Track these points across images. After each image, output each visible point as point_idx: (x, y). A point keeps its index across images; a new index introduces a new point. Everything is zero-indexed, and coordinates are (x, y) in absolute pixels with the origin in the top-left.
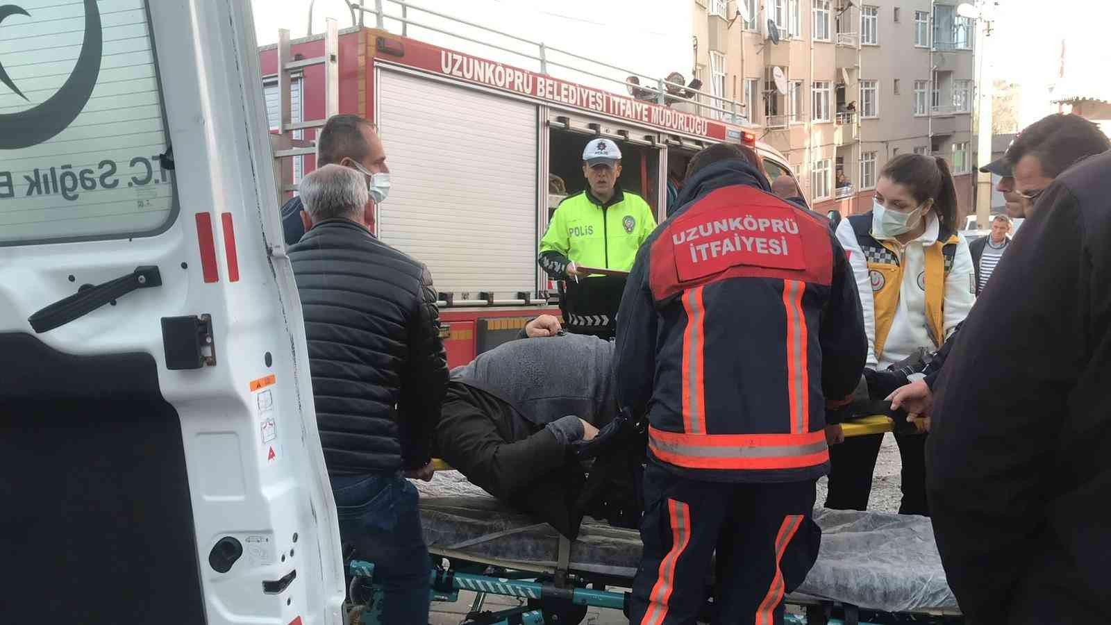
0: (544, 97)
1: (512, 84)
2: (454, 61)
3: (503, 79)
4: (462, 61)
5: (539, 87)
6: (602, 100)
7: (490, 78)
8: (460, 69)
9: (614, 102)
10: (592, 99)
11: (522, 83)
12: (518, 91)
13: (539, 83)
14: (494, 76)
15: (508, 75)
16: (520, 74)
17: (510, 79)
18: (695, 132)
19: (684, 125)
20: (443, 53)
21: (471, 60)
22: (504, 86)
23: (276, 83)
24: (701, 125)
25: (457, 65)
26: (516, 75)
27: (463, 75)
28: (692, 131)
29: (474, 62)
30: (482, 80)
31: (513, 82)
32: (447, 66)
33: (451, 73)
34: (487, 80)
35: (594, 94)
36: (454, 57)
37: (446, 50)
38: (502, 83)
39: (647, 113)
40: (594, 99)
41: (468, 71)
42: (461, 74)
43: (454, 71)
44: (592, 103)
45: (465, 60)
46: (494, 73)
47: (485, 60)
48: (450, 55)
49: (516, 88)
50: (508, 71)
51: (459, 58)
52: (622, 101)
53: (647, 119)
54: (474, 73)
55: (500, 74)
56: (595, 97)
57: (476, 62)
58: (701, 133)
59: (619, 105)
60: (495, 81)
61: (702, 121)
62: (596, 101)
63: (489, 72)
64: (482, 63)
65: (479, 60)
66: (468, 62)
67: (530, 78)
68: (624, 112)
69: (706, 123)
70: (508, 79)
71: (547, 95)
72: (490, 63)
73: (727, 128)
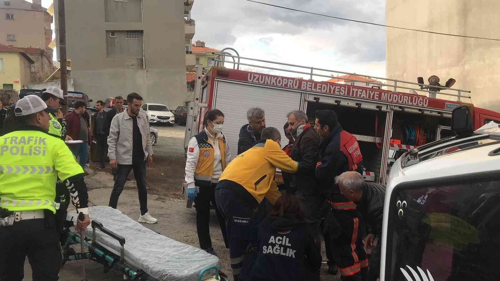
0: (306, 89)
1: (286, 85)
2: (254, 77)
4: (259, 77)
5: (303, 85)
6: (345, 90)
7: (273, 83)
8: (258, 79)
9: (353, 91)
11: (293, 85)
13: (303, 83)
14: (276, 82)
15: (284, 81)
16: (286, 80)
17: (286, 83)
18: (417, 104)
19: (408, 101)
20: (249, 74)
21: (264, 77)
22: (282, 85)
24: (423, 101)
25: (256, 79)
26: (289, 82)
28: (415, 104)
29: (265, 77)
30: (269, 83)
31: (287, 83)
32: (250, 79)
33: (252, 81)
34: (272, 84)
35: (339, 87)
36: (255, 75)
37: (251, 73)
38: (280, 84)
39: (378, 96)
40: (339, 90)
41: (262, 80)
42: (258, 82)
43: (255, 81)
44: (338, 91)
45: (261, 76)
46: (276, 80)
47: (271, 76)
48: (253, 75)
49: (289, 86)
50: (284, 80)
51: (258, 76)
52: (359, 90)
53: (378, 98)
54: (265, 81)
55: (280, 81)
56: (340, 89)
57: (267, 77)
58: (423, 105)
59: (357, 92)
60: (276, 84)
61: (425, 100)
62: (340, 91)
63: (273, 81)
64: (270, 77)
65: (269, 76)
66: (262, 77)
67: (298, 82)
68: (360, 95)
69: (428, 100)
70: (284, 83)
71: (308, 89)
72: (274, 76)
73: (446, 103)
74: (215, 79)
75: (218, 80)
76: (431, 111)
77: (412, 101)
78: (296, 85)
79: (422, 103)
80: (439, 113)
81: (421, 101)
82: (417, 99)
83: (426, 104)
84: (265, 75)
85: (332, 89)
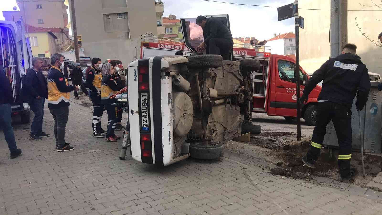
1: (176, 49)
2: (161, 46)
3: (174, 48)
4: (163, 46)
7: (170, 48)
8: (163, 47)
11: (179, 48)
12: (178, 49)
14: (171, 47)
17: (176, 47)
19: (236, 53)
20: (158, 44)
21: (165, 45)
22: (174, 49)
28: (240, 54)
30: (168, 48)
32: (159, 46)
33: (160, 48)
36: (161, 45)
38: (173, 48)
41: (164, 47)
42: (163, 48)
43: (161, 47)
45: (164, 45)
46: (171, 46)
48: (160, 44)
49: (177, 49)
50: (175, 46)
54: (166, 47)
55: (173, 47)
58: (244, 55)
61: (245, 52)
64: (168, 45)
69: (247, 52)
70: (175, 47)
71: (187, 50)
75: (144, 47)
76: (249, 57)
77: (238, 53)
78: (181, 48)
79: (244, 53)
80: (253, 58)
81: (243, 53)
82: (241, 52)
85: (199, 49)
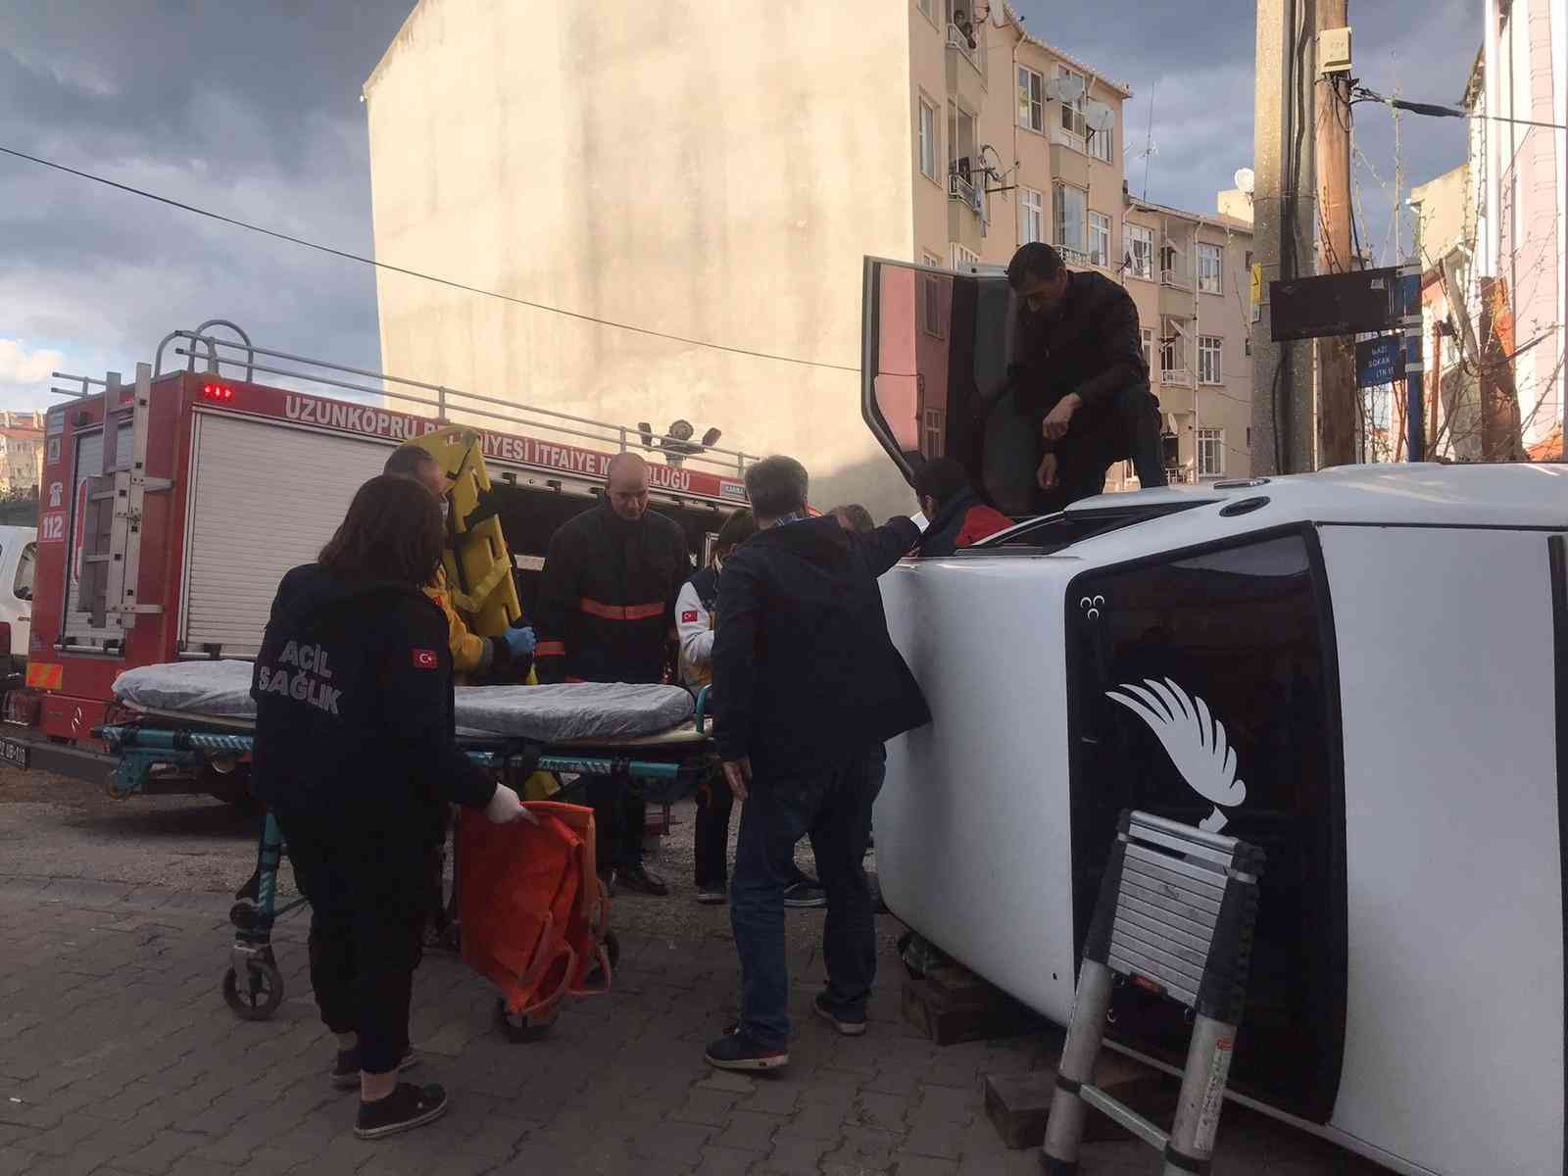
1: (386, 431)
2: (303, 407)
3: (374, 424)
5: (427, 433)
6: (523, 448)
7: (354, 424)
8: (313, 413)
9: (541, 452)
10: (506, 447)
11: (402, 429)
12: (396, 436)
13: (426, 429)
14: (361, 422)
15: (381, 420)
16: (386, 417)
17: (386, 425)
18: (670, 485)
20: (289, 399)
21: (328, 405)
22: (375, 431)
23: (100, 431)
24: (679, 478)
25: (308, 410)
26: (393, 422)
27: (316, 419)
28: (665, 485)
29: (332, 407)
30: (343, 424)
31: (389, 425)
32: (293, 411)
33: (298, 418)
34: (350, 426)
35: (510, 441)
36: (304, 401)
37: (294, 395)
38: (373, 428)
39: (593, 463)
40: (510, 448)
41: (323, 416)
42: (312, 419)
43: (304, 416)
44: (508, 451)
45: (319, 403)
46: (360, 418)
47: (349, 405)
48: (298, 400)
49: (392, 434)
50: (381, 416)
51: (312, 403)
52: (555, 450)
53: (593, 470)
54: (331, 418)
55: (369, 419)
56: (512, 445)
57: (336, 407)
58: (680, 487)
59: (549, 454)
60: (361, 426)
62: (513, 450)
63: (354, 418)
64: (344, 408)
65: (341, 404)
66: (324, 407)
67: (415, 423)
68: (557, 461)
69: (688, 475)
70: (381, 425)
72: (355, 407)
73: (722, 482)
74: (194, 408)
75: (201, 409)
76: (696, 501)
77: (659, 478)
78: (410, 432)
79: (678, 481)
80: (710, 504)
81: (676, 476)
82: (669, 472)
83: (685, 485)
84: (333, 402)
85: (496, 444)
